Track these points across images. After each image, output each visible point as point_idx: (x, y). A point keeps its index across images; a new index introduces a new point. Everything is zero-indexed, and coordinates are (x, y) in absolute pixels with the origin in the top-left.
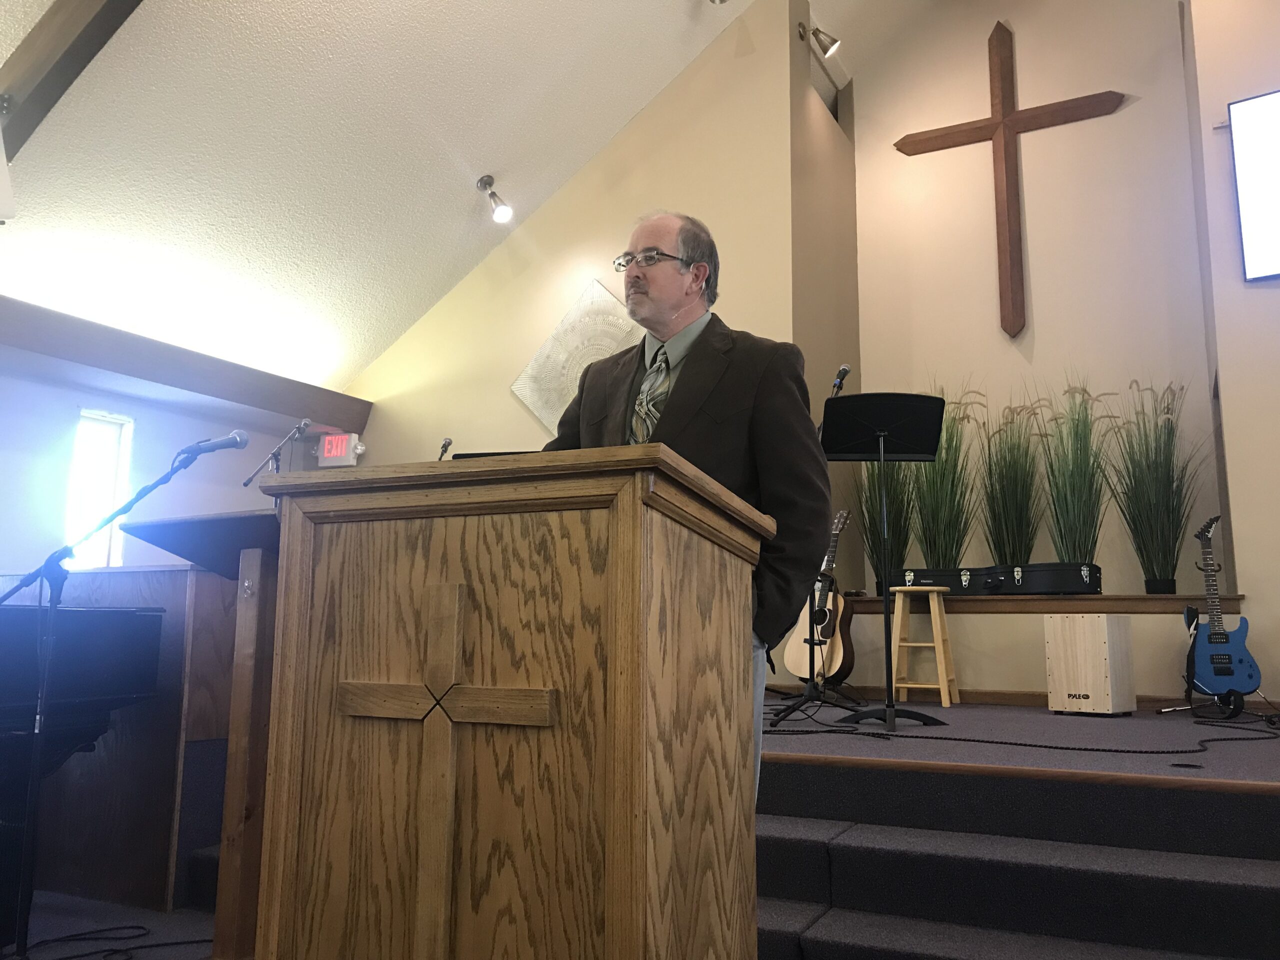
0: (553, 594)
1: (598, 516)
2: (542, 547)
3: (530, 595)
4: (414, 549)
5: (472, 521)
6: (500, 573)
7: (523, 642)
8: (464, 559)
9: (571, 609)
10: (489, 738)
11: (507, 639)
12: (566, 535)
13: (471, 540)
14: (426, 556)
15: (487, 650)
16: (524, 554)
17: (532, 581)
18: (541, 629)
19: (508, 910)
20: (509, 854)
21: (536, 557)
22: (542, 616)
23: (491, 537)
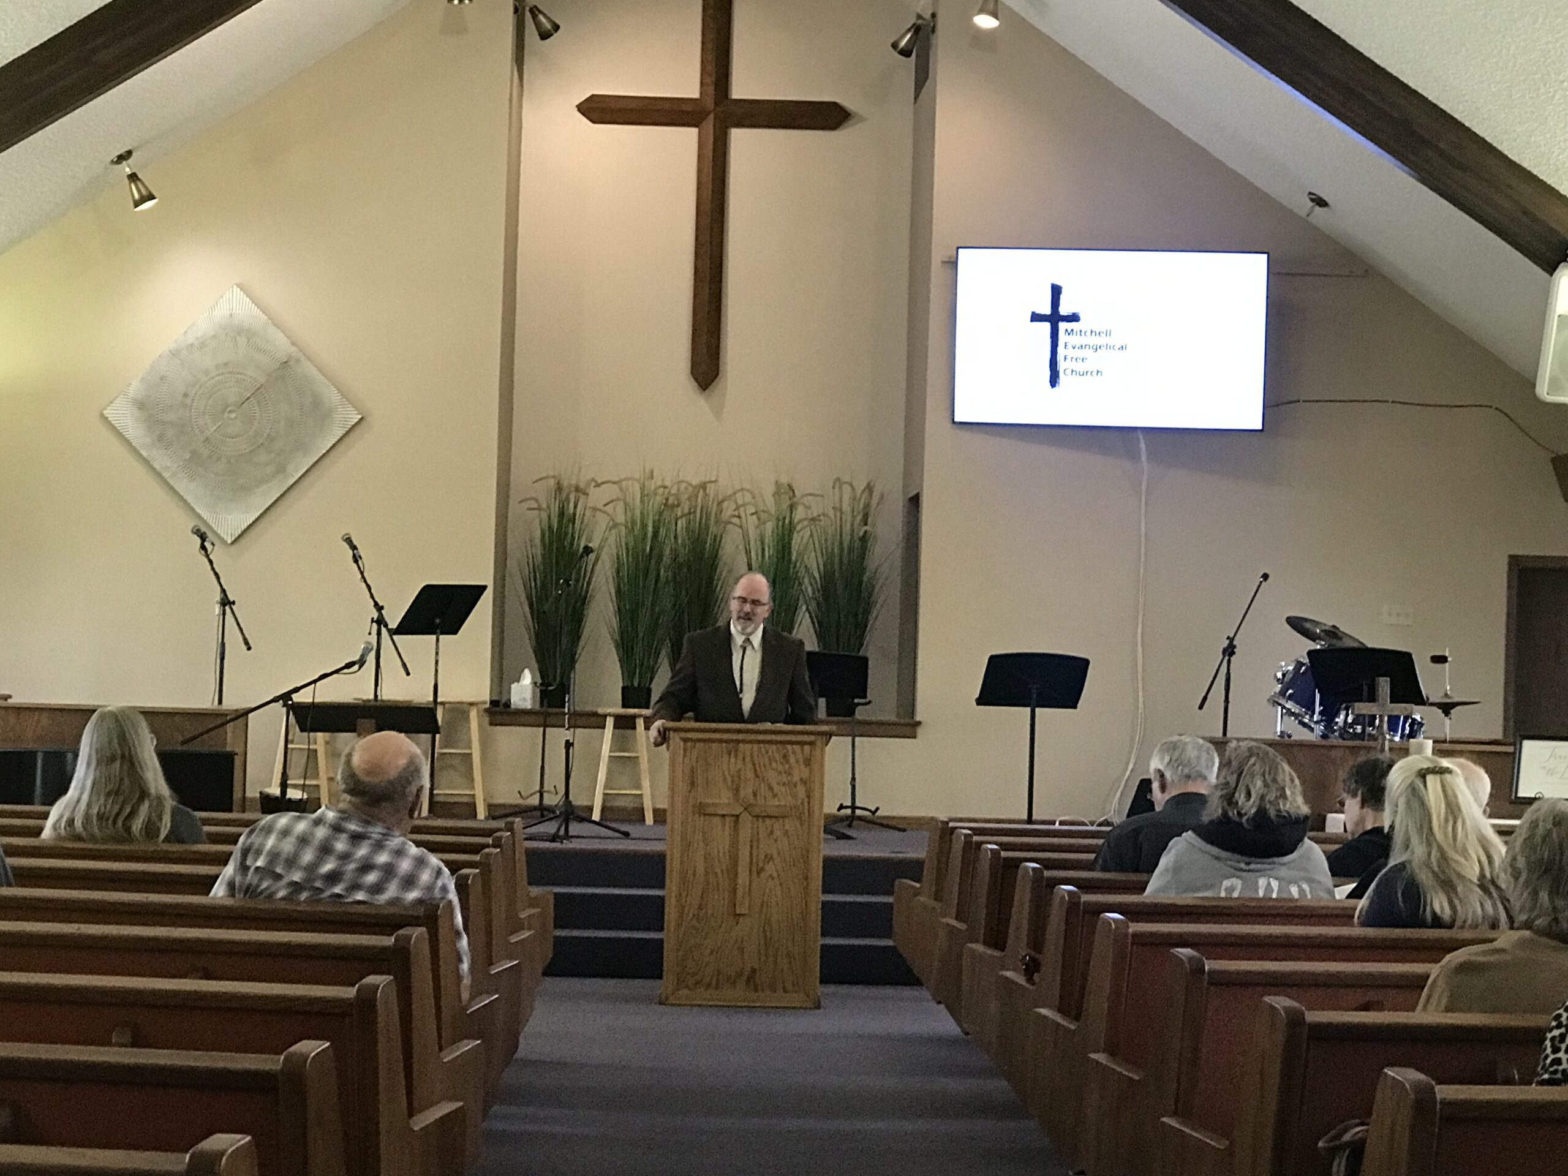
0: (789, 773)
1: (807, 748)
2: (785, 756)
3: (780, 773)
4: (730, 754)
5: (756, 746)
6: (767, 763)
7: (776, 788)
8: (752, 757)
9: (796, 778)
10: (764, 821)
11: (771, 788)
12: (794, 753)
13: (756, 753)
14: (736, 756)
15: (762, 791)
16: (778, 759)
17: (780, 768)
18: (784, 784)
19: (771, 876)
20: (772, 858)
21: (782, 760)
22: (785, 780)
23: (763, 751)
